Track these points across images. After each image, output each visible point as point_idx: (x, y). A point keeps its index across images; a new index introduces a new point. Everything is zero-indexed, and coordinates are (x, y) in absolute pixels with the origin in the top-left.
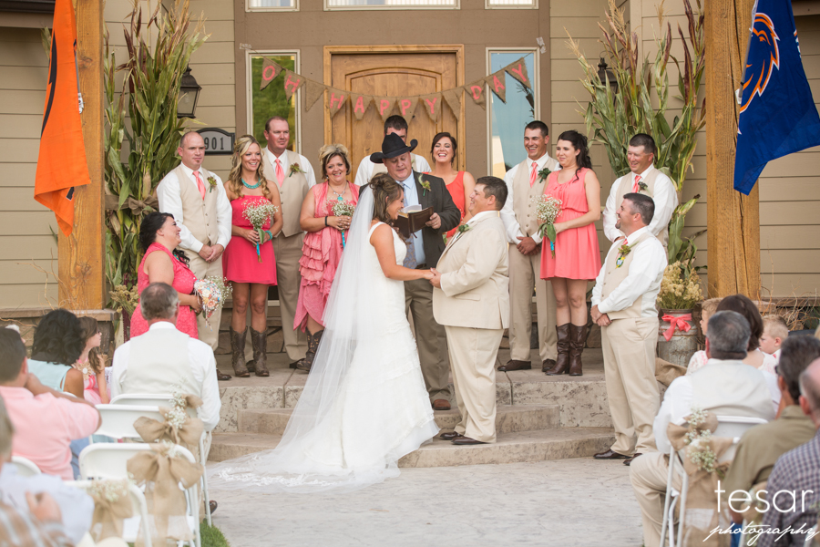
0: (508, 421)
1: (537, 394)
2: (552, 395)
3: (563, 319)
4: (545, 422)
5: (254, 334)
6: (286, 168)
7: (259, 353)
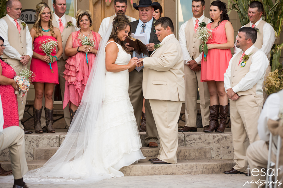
0: (182, 154)
1: (199, 141)
2: (207, 141)
3: (214, 102)
4: (203, 155)
5: (46, 110)
6: (64, 23)
7: (49, 121)
